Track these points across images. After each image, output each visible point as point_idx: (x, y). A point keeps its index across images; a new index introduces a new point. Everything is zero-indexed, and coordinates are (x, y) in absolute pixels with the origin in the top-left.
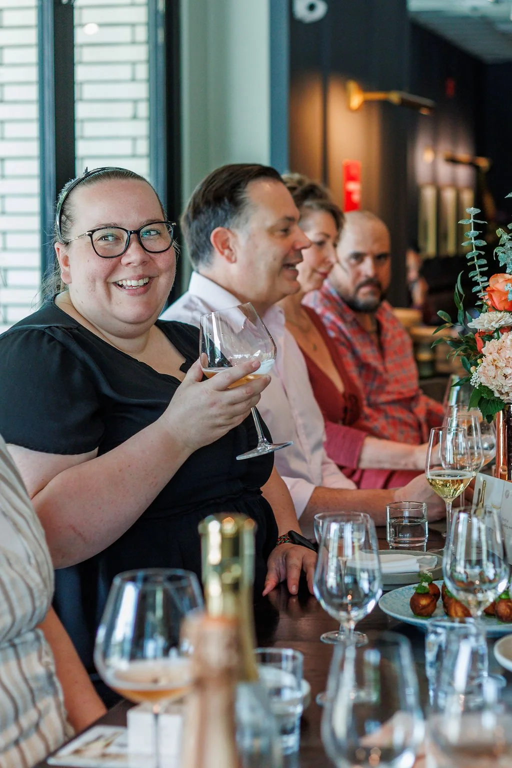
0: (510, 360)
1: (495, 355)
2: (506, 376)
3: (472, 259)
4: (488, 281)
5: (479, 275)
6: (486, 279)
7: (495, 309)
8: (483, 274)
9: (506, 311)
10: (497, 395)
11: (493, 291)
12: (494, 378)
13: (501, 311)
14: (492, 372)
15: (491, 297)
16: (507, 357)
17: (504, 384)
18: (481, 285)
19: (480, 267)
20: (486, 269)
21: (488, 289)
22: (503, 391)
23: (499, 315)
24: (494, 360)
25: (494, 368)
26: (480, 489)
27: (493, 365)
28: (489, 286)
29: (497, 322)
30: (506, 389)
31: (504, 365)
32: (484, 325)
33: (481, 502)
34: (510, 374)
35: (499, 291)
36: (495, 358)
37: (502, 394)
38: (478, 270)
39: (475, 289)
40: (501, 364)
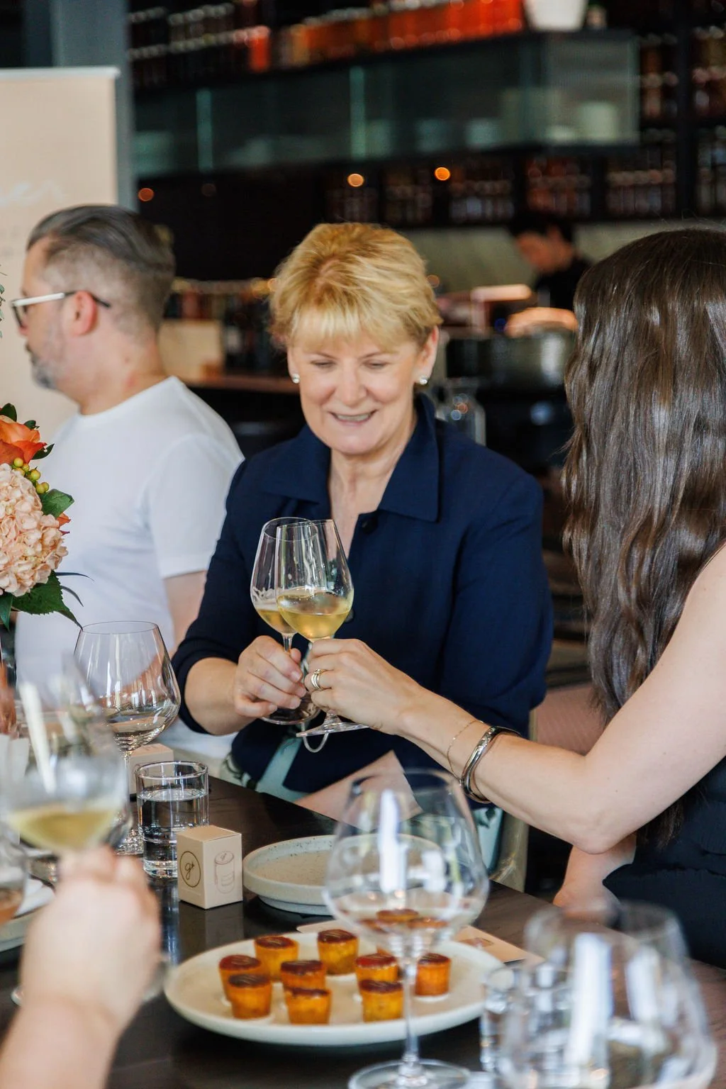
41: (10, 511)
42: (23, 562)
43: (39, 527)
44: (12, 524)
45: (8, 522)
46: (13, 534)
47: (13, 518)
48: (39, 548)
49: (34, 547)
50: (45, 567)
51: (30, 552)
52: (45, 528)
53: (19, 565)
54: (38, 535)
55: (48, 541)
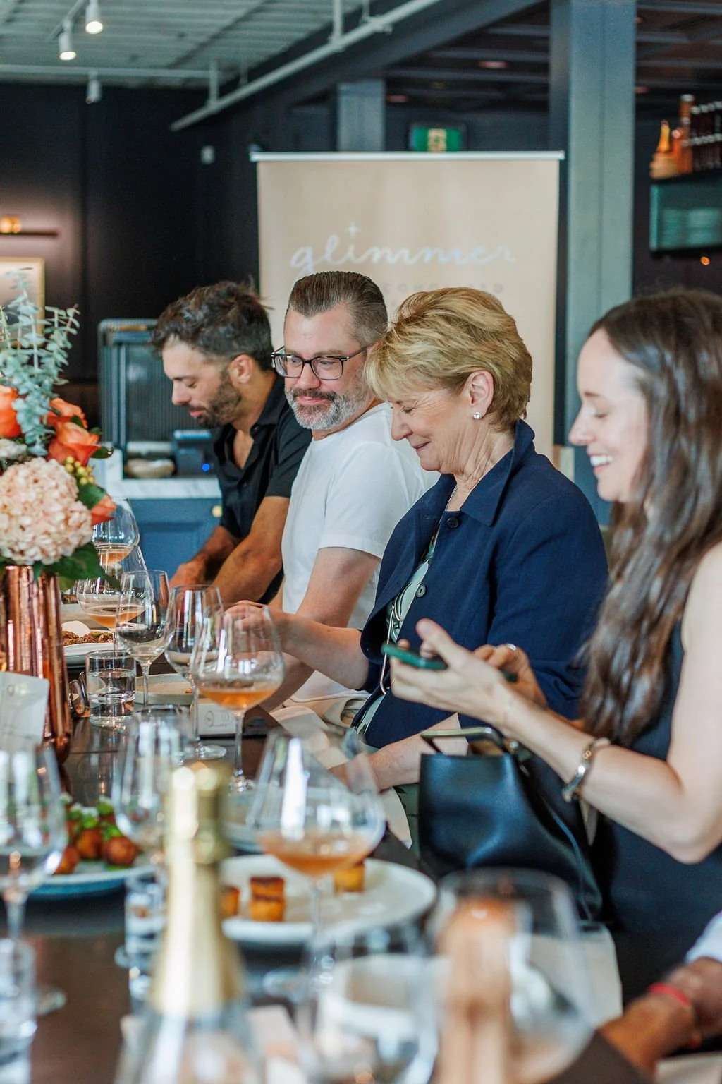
2: (23, 528)
9: (7, 436)
10: (8, 554)
12: (7, 531)
16: (22, 501)
17: (19, 539)
22: (17, 549)
24: (5, 507)
30: (22, 546)
31: (19, 513)
34: (29, 526)
36: (6, 503)
40: (16, 511)
41: (40, 496)
42: (45, 536)
43: (65, 510)
44: (42, 507)
45: (38, 505)
46: (41, 514)
47: (42, 502)
48: (62, 527)
49: (58, 526)
50: (67, 542)
51: (52, 529)
52: (72, 512)
53: (44, 539)
54: (62, 517)
55: (71, 522)
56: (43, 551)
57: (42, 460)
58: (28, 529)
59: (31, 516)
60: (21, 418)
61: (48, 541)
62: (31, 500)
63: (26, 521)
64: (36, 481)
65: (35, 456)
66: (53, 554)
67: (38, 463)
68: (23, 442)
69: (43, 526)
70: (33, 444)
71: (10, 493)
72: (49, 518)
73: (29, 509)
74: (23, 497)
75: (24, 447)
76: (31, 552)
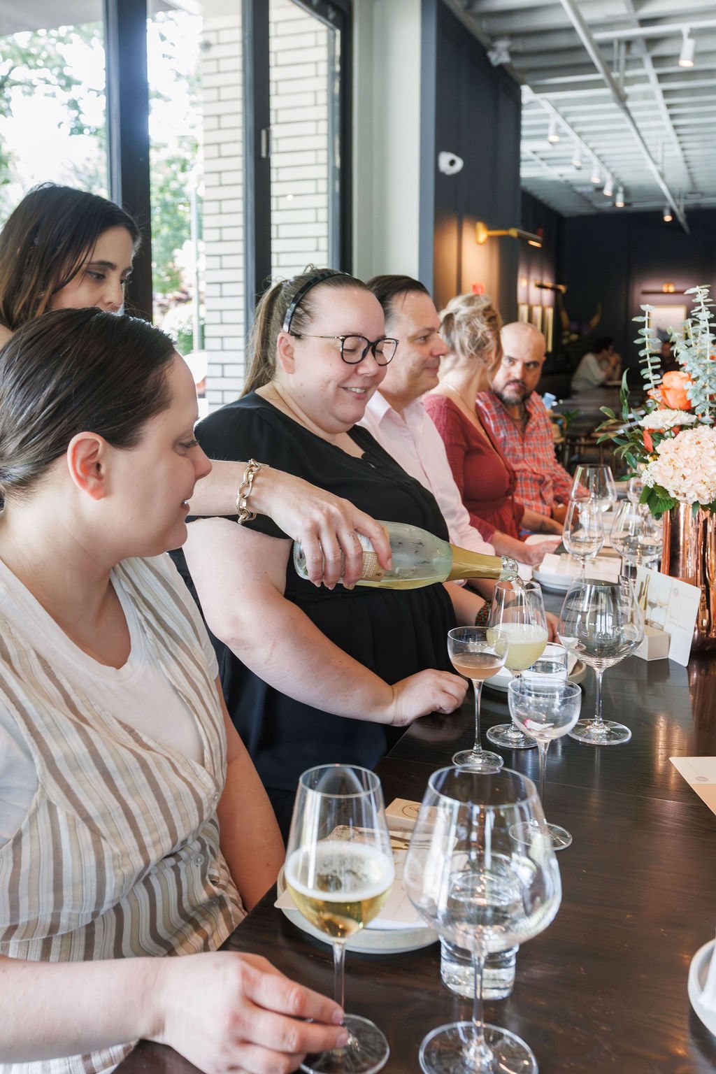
0: (689, 460)
1: (673, 456)
2: (684, 477)
3: (645, 357)
4: (661, 378)
5: (651, 373)
6: (659, 377)
7: (667, 407)
8: (655, 372)
9: (681, 409)
11: (668, 389)
12: (672, 478)
13: (673, 409)
14: (670, 472)
15: (664, 395)
16: (686, 457)
17: (682, 485)
18: (653, 383)
19: (652, 364)
20: (658, 366)
21: (662, 387)
22: (680, 492)
23: (675, 413)
24: (672, 460)
25: (671, 468)
26: (642, 583)
27: (670, 465)
28: (662, 383)
29: (672, 420)
30: (684, 490)
31: (682, 466)
32: (657, 424)
33: (644, 594)
34: (689, 475)
35: (674, 389)
36: (673, 458)
37: (677, 494)
38: (650, 368)
39: (646, 387)
40: (680, 464)
56: (699, 495)
57: (707, 427)
58: (688, 478)
59: (692, 469)
60: (690, 396)
61: (704, 487)
62: (692, 457)
63: (687, 472)
64: (699, 443)
65: (703, 424)
66: (707, 497)
67: (704, 430)
68: (693, 413)
69: (700, 476)
70: (703, 415)
71: (677, 451)
72: (705, 471)
73: (690, 462)
74: (687, 453)
75: (695, 417)
76: (689, 495)
